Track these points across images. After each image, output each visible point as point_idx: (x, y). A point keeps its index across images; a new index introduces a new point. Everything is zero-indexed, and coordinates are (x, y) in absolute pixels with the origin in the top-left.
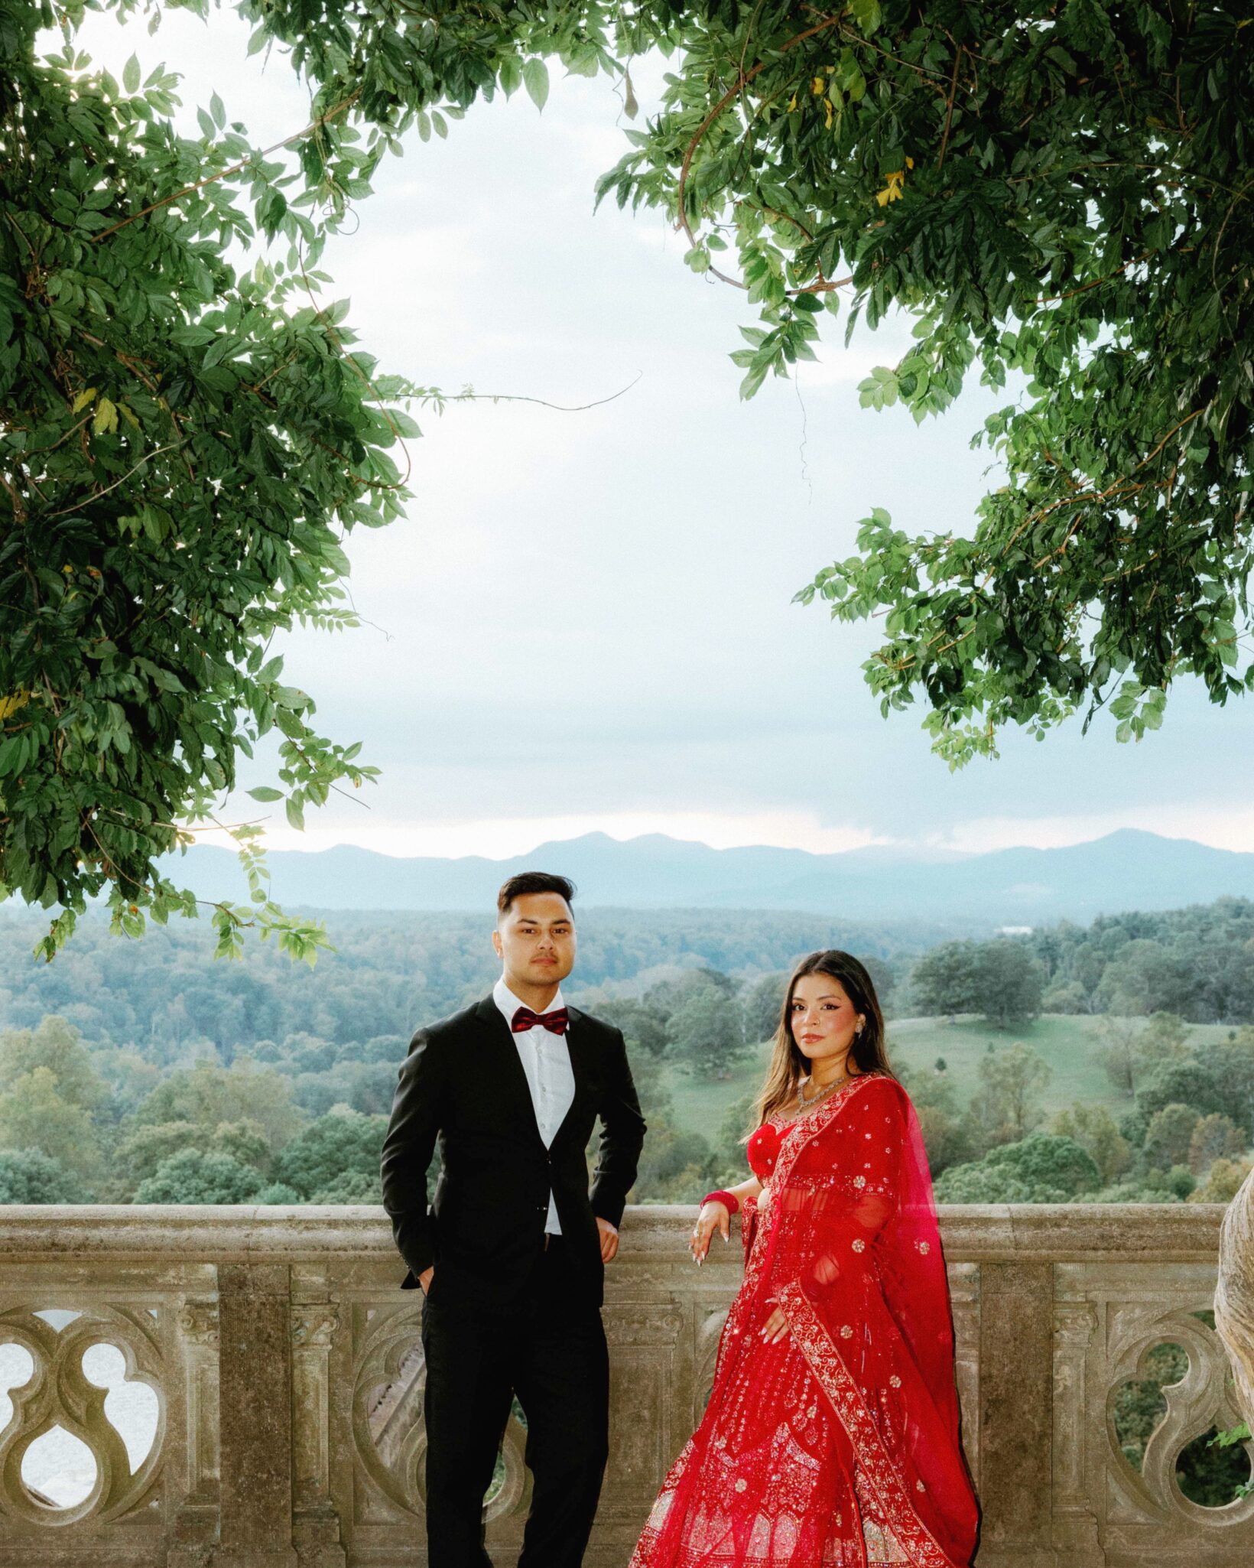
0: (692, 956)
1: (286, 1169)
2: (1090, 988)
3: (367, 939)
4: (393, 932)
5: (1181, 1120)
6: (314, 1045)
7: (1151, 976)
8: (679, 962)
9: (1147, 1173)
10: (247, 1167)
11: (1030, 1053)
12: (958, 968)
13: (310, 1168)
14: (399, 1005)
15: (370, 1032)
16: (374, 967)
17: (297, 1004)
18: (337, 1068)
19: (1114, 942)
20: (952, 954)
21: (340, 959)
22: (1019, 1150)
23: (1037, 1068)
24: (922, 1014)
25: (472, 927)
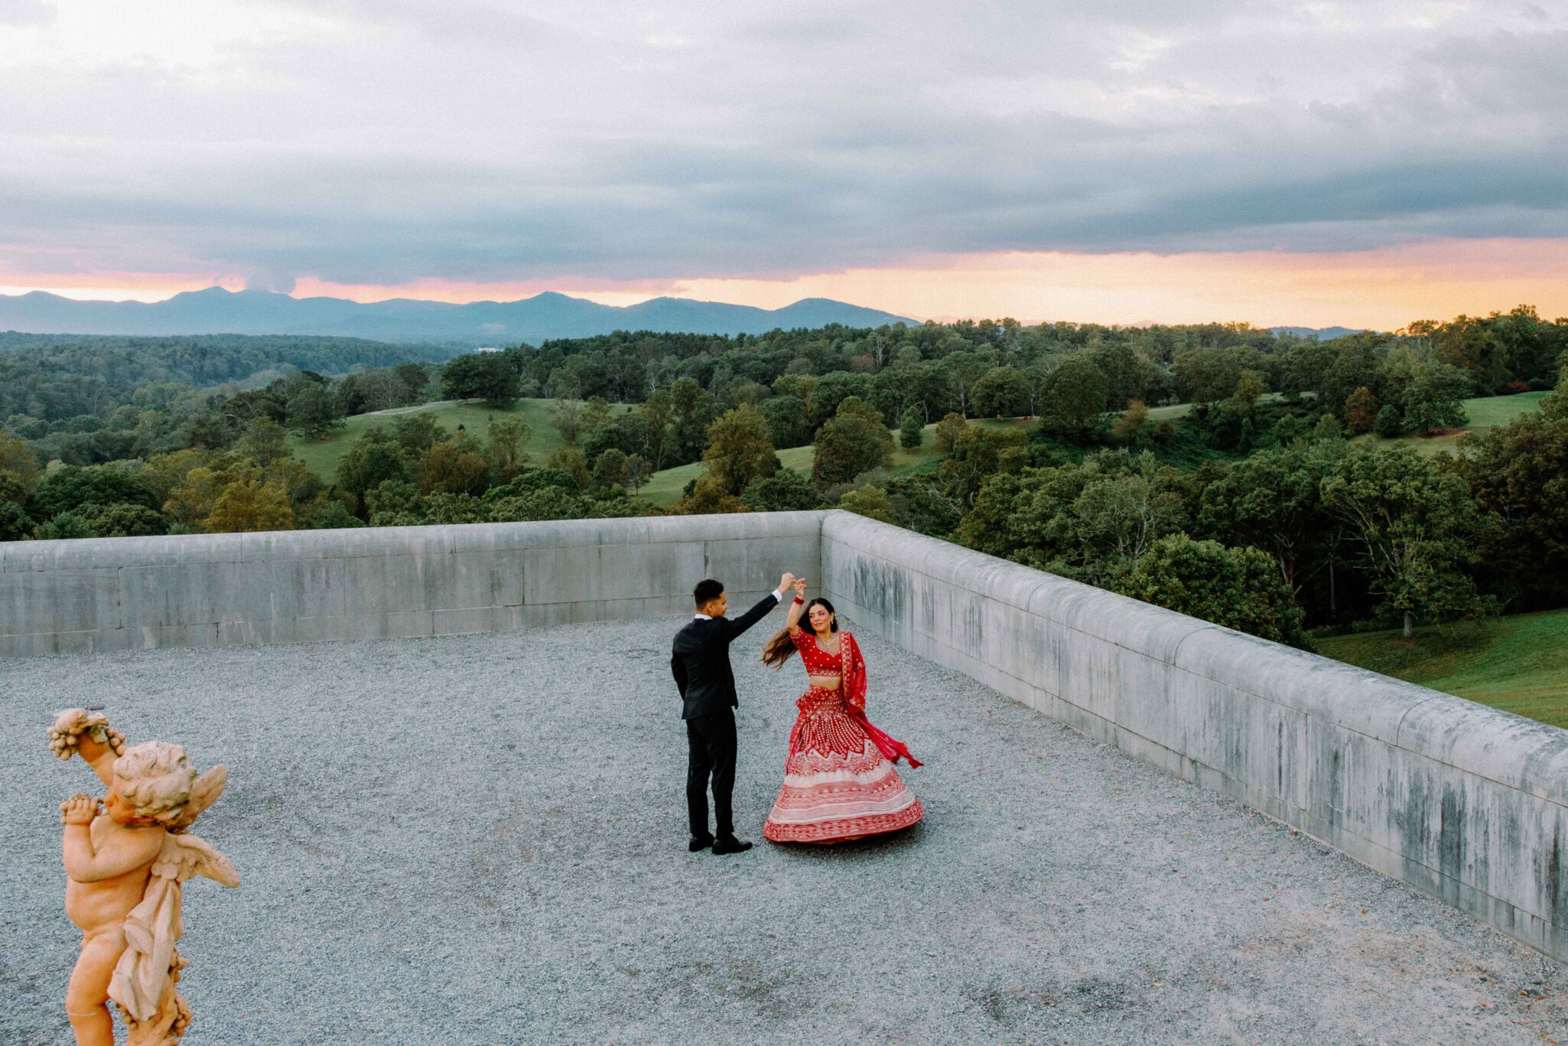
0: (287, 365)
1: (38, 503)
2: (543, 381)
3: (61, 352)
4: (80, 348)
5: (615, 458)
6: (29, 421)
7: (582, 376)
8: (277, 368)
9: (598, 490)
10: (9, 503)
11: (519, 420)
12: (469, 371)
13: (56, 502)
14: (89, 395)
15: (69, 414)
16: (68, 371)
17: (14, 395)
18: (49, 437)
19: (554, 356)
20: (466, 363)
21: (42, 364)
22: (532, 477)
23: (523, 429)
24: (445, 399)
25: (135, 346)
